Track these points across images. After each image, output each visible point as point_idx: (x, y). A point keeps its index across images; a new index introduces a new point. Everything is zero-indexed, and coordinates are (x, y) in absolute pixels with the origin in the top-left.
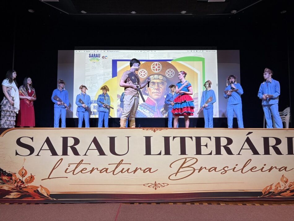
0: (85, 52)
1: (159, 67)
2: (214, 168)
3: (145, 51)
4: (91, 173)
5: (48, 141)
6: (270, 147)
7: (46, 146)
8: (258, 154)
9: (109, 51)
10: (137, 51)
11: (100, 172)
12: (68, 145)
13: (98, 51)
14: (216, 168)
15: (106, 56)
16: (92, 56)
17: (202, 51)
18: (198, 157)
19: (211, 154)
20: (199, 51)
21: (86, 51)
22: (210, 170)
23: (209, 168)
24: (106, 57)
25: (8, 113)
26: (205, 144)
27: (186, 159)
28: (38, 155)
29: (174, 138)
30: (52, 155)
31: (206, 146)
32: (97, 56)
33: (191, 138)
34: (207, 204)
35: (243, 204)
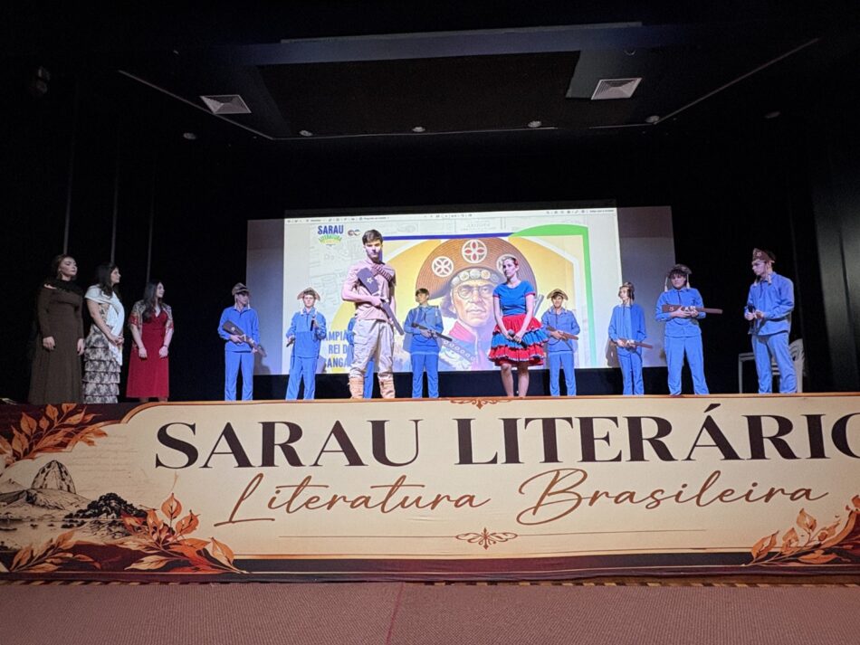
0: (310, 222)
1: (480, 251)
2: (628, 495)
3: (447, 214)
4: (329, 508)
5: (229, 433)
6: (765, 440)
7: (224, 446)
8: (736, 457)
9: (363, 217)
10: (428, 216)
11: (352, 506)
12: (276, 443)
13: (338, 220)
14: (634, 493)
15: (358, 231)
16: (325, 231)
17: (580, 210)
18: (587, 466)
19: (618, 459)
20: (575, 210)
21: (310, 219)
22: (620, 499)
23: (617, 495)
24: (357, 233)
25: (103, 365)
26: (605, 435)
27: (558, 471)
28: (206, 466)
29: (528, 421)
30: (239, 466)
31: (607, 439)
32: (336, 231)
33: (569, 420)
34: (614, 584)
35: (705, 585)
